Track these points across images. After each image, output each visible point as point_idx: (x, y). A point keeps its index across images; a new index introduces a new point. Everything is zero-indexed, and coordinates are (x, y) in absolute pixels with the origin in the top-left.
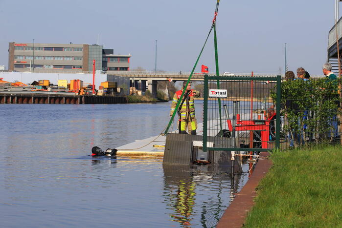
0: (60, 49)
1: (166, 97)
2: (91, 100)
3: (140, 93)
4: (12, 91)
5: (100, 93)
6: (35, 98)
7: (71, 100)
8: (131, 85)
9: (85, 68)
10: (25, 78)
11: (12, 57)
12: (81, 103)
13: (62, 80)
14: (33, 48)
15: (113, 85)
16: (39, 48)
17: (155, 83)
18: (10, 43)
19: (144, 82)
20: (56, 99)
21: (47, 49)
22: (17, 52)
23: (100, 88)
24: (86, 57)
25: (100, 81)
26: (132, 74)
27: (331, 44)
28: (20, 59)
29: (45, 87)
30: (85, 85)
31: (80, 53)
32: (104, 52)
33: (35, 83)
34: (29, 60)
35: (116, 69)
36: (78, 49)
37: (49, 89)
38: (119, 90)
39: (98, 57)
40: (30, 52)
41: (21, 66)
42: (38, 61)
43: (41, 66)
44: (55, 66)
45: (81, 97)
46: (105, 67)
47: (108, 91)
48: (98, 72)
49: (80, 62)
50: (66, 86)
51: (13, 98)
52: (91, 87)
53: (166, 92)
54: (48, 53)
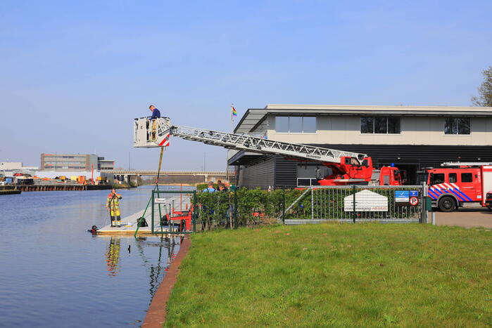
0: (72, 157)
1: (136, 184)
2: (91, 188)
3: (120, 182)
4: (43, 184)
5: (96, 184)
6: (57, 187)
7: (79, 188)
8: (115, 178)
9: (88, 168)
10: (50, 175)
11: (43, 162)
12: (85, 190)
13: (73, 176)
14: (56, 157)
15: (104, 180)
16: (59, 157)
17: (129, 177)
18: (42, 154)
19: (123, 176)
20: (70, 188)
21: (64, 157)
22: (46, 159)
23: (96, 180)
24: (88, 163)
25: (96, 176)
26: (116, 172)
28: (48, 163)
29: (63, 180)
30: (87, 179)
31: (84, 160)
32: (99, 159)
33: (57, 178)
34: (53, 164)
35: (106, 168)
36: (83, 157)
37: (66, 182)
38: (107, 181)
39: (95, 162)
40: (54, 159)
41: (48, 167)
42: (59, 164)
43: (61, 167)
44: (70, 167)
45: (85, 186)
46: (99, 168)
47: (101, 182)
48: (95, 171)
49: (84, 165)
50: (76, 180)
51: (43, 187)
52: (91, 180)
53: (136, 181)
54: (65, 159)
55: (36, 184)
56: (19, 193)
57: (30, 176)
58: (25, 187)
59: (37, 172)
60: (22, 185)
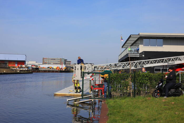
0: (55, 59)
2: (61, 72)
4: (42, 70)
5: (64, 70)
6: (48, 71)
7: (56, 72)
8: (71, 68)
10: (46, 66)
11: (43, 61)
12: (59, 72)
14: (48, 59)
15: (67, 68)
16: (50, 59)
18: (43, 58)
20: (53, 71)
21: (52, 59)
22: (45, 60)
23: (64, 68)
24: (61, 61)
26: (71, 65)
27: (119, 59)
28: (46, 61)
29: (51, 68)
30: (60, 68)
31: (59, 60)
32: (65, 60)
33: (48, 67)
35: (68, 64)
36: (59, 59)
37: (51, 69)
38: (68, 69)
39: (63, 61)
41: (45, 63)
42: (49, 62)
44: (54, 63)
45: (59, 71)
46: (65, 64)
47: (66, 69)
48: (63, 65)
49: (59, 63)
50: (56, 68)
51: (43, 71)
52: (62, 68)
54: (52, 60)
55: (40, 69)
56: (32, 73)
57: (37, 66)
58: (35, 71)
59: (40, 65)
60: (34, 70)
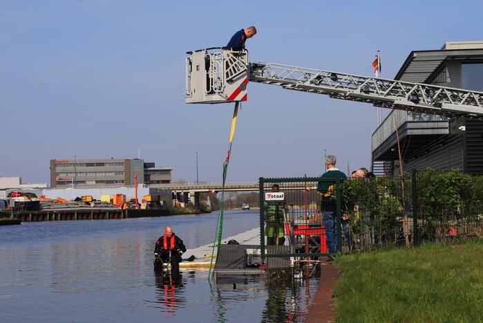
0: (102, 164)
1: (209, 209)
2: (134, 213)
3: (183, 205)
4: (56, 208)
5: (143, 207)
6: (78, 214)
7: (115, 215)
8: (174, 197)
9: (127, 182)
10: (68, 194)
11: (54, 174)
12: (124, 217)
13: (105, 195)
14: (75, 165)
15: (156, 197)
16: (81, 164)
17: (197, 195)
18: (52, 161)
19: (186, 194)
20: (100, 215)
21: (88, 165)
22: (59, 169)
23: (143, 201)
24: (128, 172)
25: (142, 194)
26: (174, 186)
27: (375, 147)
28: (62, 176)
29: (88, 203)
30: (128, 199)
31: (122, 168)
32: (146, 165)
33: (78, 199)
34: (71, 177)
35: (158, 182)
36: (119, 164)
37: (92, 205)
38: (162, 202)
39: (140, 171)
40: (71, 168)
41: (63, 183)
42: (80, 177)
43: (84, 182)
45: (124, 211)
46: (147, 181)
47: (151, 204)
48: (140, 186)
49: (122, 177)
50: (108, 201)
51: (56, 215)
52: (134, 201)
53: (208, 203)
54: (90, 168)
55: (45, 209)
56: (18, 223)
57: (34, 196)
58: (27, 216)
59: (44, 190)
60: (22, 211)
